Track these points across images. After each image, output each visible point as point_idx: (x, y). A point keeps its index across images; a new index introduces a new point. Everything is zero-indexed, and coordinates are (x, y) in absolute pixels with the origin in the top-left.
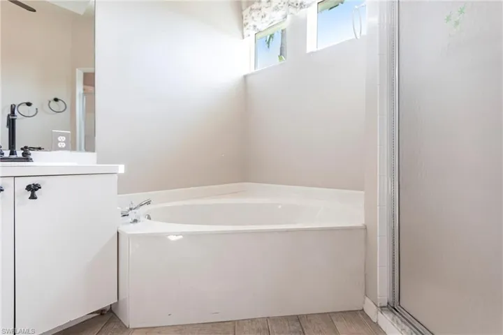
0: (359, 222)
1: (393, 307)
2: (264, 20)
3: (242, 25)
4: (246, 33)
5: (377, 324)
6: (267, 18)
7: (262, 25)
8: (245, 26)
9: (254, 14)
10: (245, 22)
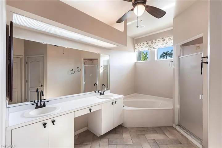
0: (172, 108)
1: (179, 125)
2: (142, 49)
3: (135, 49)
4: (136, 51)
5: (175, 129)
6: (143, 48)
7: (141, 50)
8: (136, 49)
9: (139, 46)
10: (135, 48)
